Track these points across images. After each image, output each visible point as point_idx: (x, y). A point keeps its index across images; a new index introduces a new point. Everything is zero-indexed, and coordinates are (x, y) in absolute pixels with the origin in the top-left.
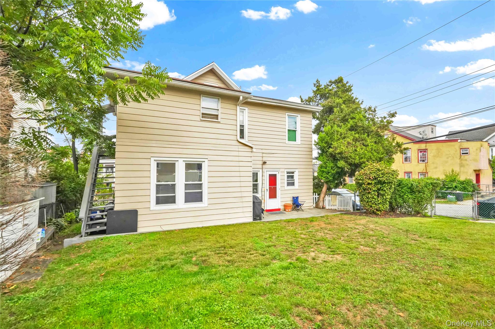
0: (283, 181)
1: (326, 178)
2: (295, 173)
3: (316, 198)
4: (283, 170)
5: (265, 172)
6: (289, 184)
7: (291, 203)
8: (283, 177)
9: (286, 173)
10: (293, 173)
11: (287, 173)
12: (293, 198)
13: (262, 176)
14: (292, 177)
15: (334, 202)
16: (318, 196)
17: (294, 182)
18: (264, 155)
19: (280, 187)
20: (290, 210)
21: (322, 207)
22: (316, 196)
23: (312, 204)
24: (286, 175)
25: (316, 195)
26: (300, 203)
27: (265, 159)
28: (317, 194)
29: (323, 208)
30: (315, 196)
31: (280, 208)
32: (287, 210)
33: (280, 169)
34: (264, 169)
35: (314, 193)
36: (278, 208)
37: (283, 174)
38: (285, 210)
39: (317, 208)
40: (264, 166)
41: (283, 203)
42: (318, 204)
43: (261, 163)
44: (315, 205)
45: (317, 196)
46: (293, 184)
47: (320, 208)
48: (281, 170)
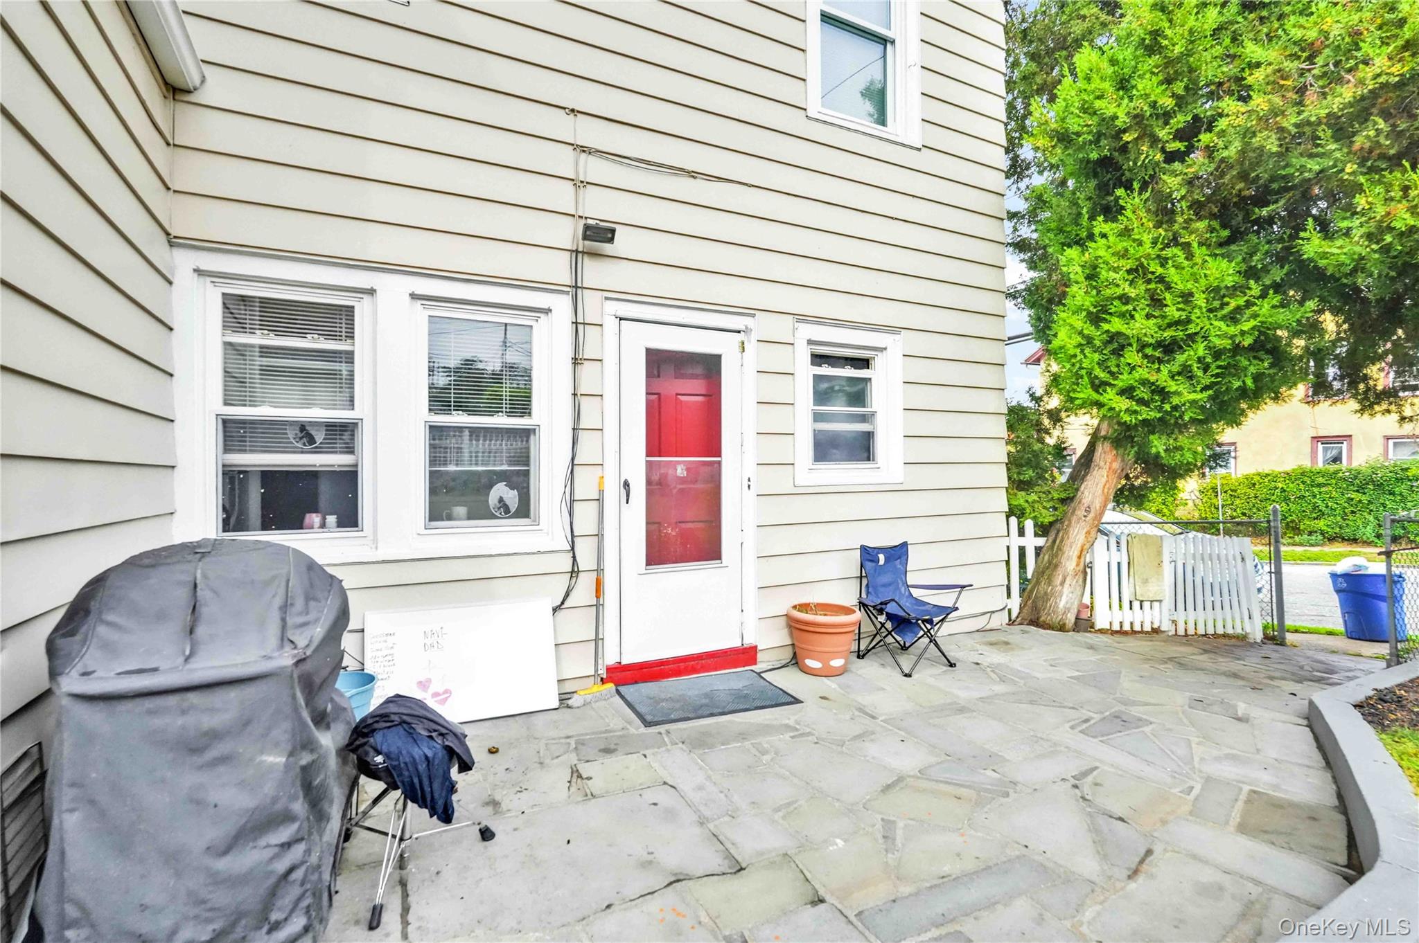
0: (776, 419)
1: (1143, 393)
2: (879, 362)
3: (1022, 551)
4: (780, 328)
5: (611, 324)
6: (825, 448)
7: (848, 595)
8: (776, 389)
9: (804, 354)
10: (864, 363)
11: (818, 359)
12: (868, 554)
13: (576, 361)
14: (858, 394)
15: (1146, 581)
16: (1041, 541)
17: (869, 436)
18: (595, 169)
19: (750, 470)
20: (837, 663)
21: (1070, 619)
22: (1022, 542)
23: (997, 599)
24: (806, 372)
25: (1021, 533)
26: (916, 593)
27: (599, 207)
28: (1029, 525)
29: (1083, 624)
30: (1016, 542)
31: (749, 641)
32: (812, 663)
33: (751, 312)
34: (590, 300)
35: (1013, 520)
36: (735, 643)
37: (776, 358)
38: (795, 661)
39: (1035, 623)
40: (593, 272)
41: (783, 604)
42: (1046, 597)
43: (566, 234)
44: (1015, 603)
45: (1032, 542)
46: (863, 448)
47: (1062, 628)
48: (762, 326)
